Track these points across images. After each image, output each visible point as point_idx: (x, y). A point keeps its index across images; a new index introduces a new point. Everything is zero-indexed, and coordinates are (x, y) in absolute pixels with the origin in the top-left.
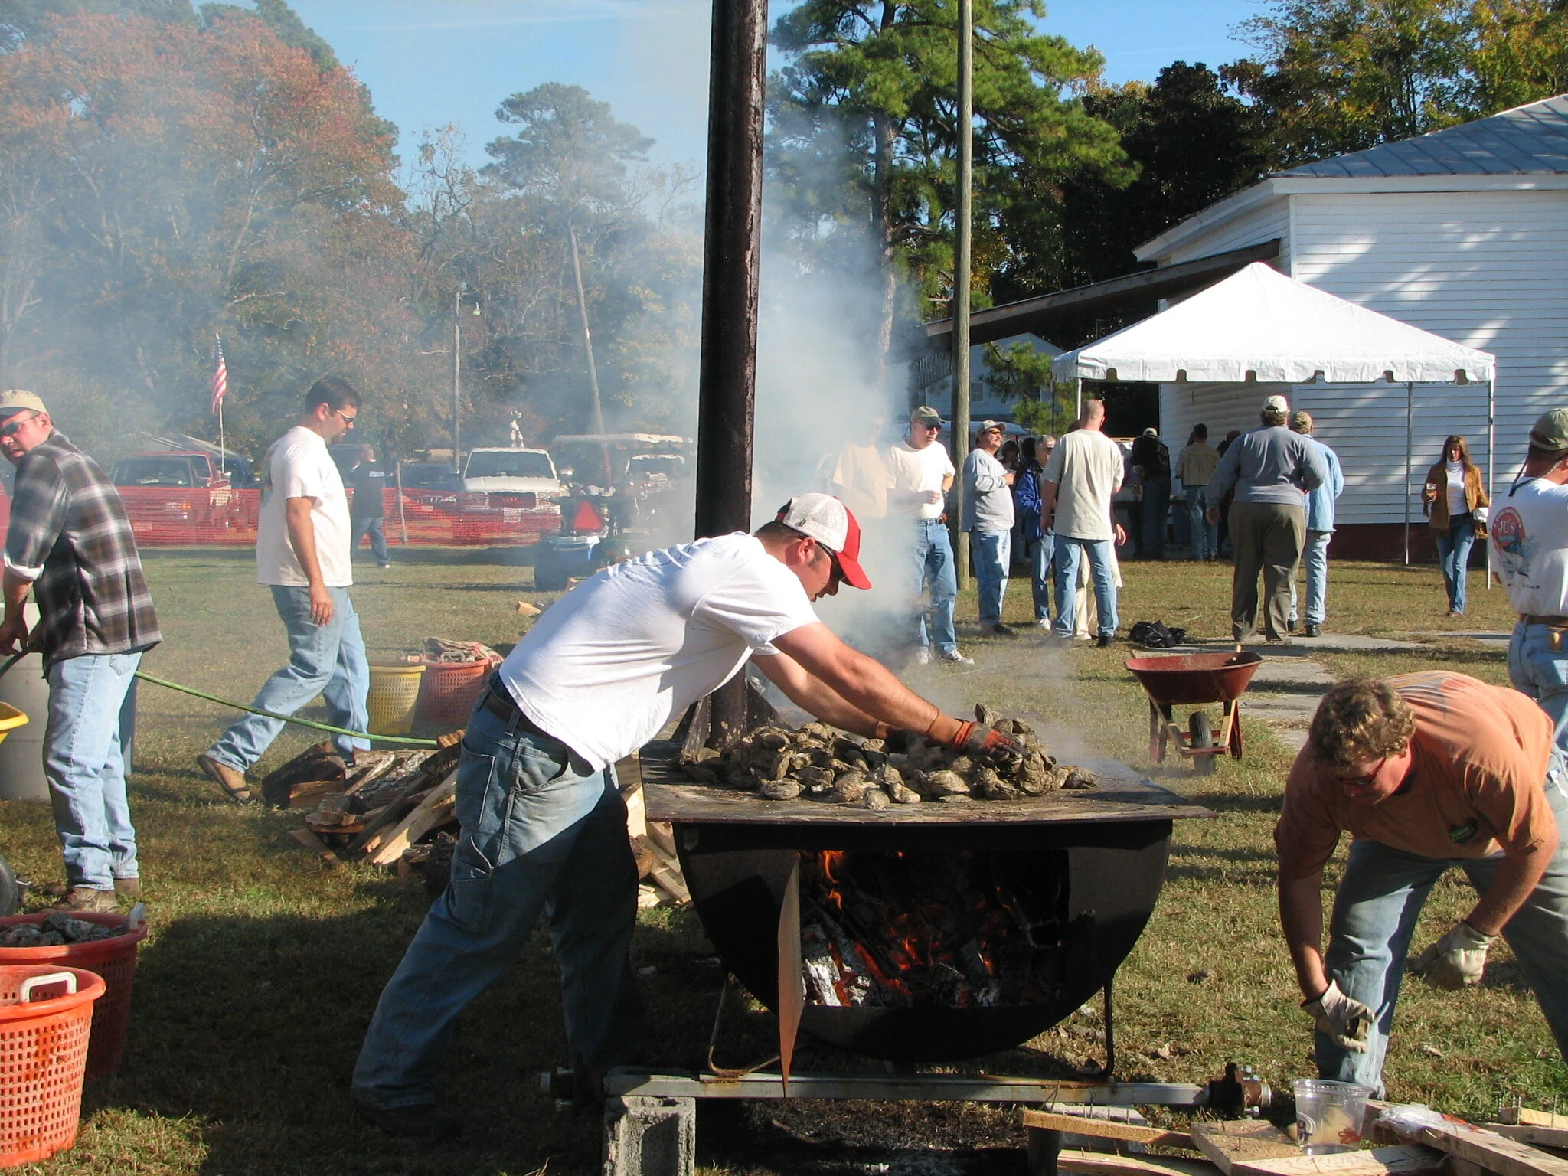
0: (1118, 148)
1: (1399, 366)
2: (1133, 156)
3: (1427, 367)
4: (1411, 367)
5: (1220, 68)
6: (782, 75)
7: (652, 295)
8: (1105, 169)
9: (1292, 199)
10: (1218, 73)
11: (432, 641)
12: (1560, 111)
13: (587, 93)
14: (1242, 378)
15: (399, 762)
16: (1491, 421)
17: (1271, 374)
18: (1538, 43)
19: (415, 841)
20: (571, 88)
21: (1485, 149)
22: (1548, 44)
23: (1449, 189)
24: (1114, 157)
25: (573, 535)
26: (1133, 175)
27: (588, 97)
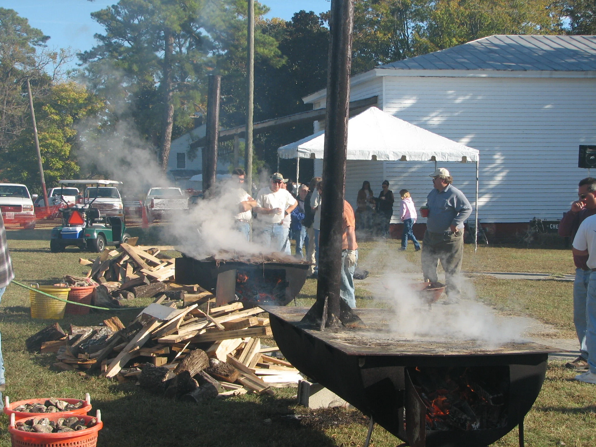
0: (277, 49)
1: (438, 154)
2: (283, 53)
3: (450, 155)
4: (443, 155)
5: (320, 14)
6: (112, 9)
7: (53, 111)
8: (271, 59)
9: (384, 78)
10: (319, 16)
11: (68, 277)
12: (493, 42)
13: (17, 13)
14: (370, 158)
15: (95, 332)
16: (477, 179)
17: (383, 157)
18: (462, 8)
19: (123, 366)
20: (9, 10)
21: (465, 58)
22: (466, 9)
23: (451, 76)
24: (274, 53)
25: (68, 226)
26: (284, 61)
27: (18, 15)
